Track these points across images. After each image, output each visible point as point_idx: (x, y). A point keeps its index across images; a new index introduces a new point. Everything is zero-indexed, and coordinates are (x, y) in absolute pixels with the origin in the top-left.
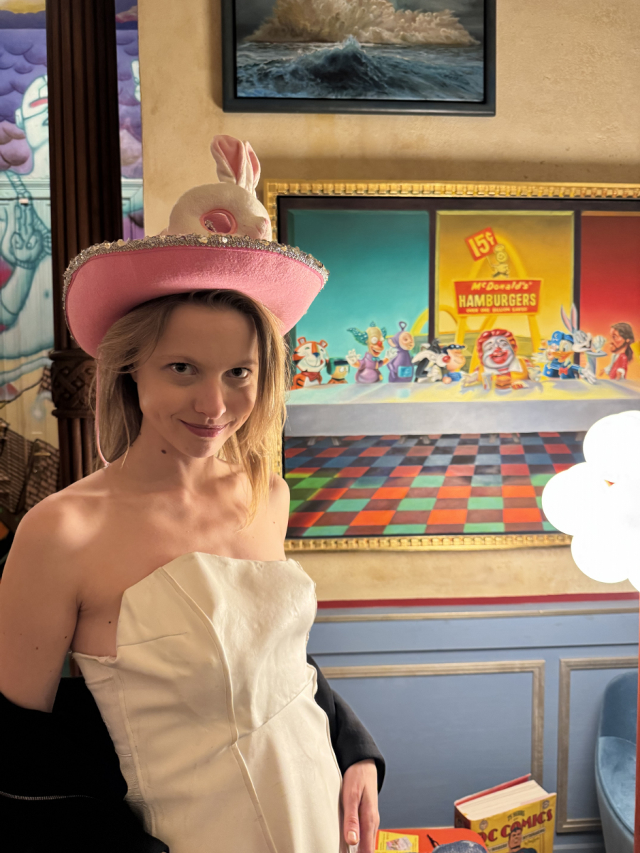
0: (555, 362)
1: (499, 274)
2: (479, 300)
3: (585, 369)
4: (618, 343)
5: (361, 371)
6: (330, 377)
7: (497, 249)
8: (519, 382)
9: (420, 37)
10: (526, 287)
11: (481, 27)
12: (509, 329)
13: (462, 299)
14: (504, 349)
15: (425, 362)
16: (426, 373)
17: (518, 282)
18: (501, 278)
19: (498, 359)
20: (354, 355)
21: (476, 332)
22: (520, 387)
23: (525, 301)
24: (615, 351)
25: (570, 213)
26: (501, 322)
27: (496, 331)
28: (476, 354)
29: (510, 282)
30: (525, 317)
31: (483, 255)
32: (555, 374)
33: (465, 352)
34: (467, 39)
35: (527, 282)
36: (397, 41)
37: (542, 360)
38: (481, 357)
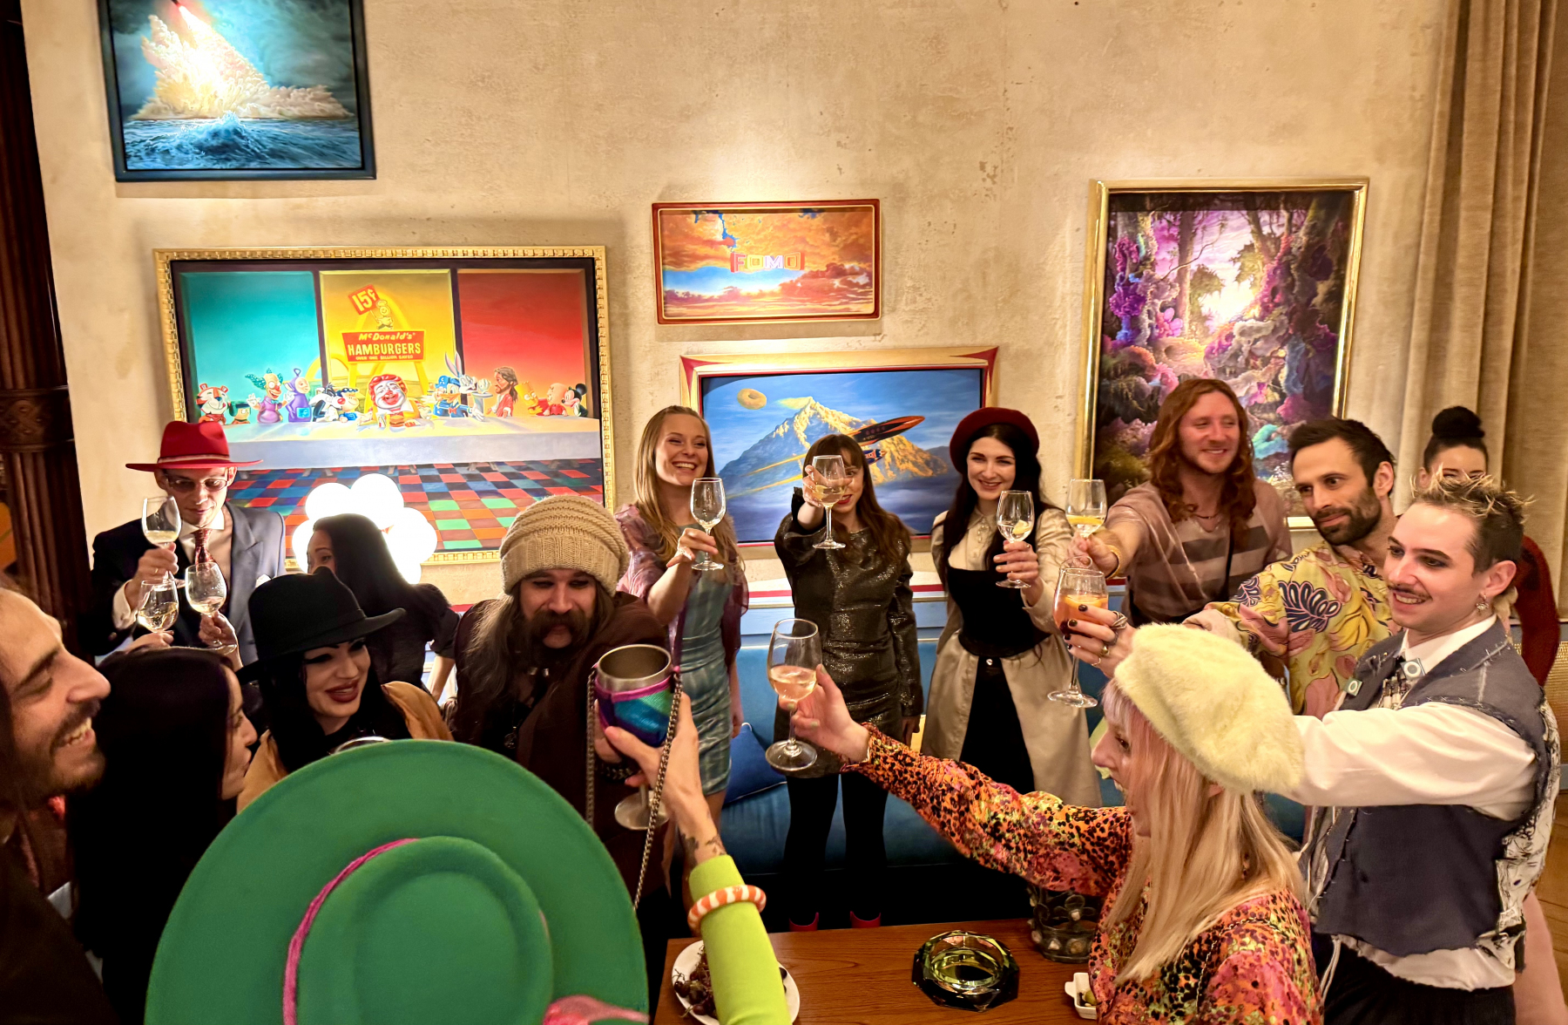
0: (444, 403)
1: (383, 326)
2: (367, 349)
3: (473, 409)
4: (502, 385)
5: (262, 413)
6: (233, 418)
7: (379, 304)
8: (412, 421)
9: (296, 111)
10: (410, 337)
11: (354, 100)
12: (398, 374)
13: (351, 349)
14: (395, 392)
15: (320, 404)
16: (323, 413)
17: (402, 333)
18: (385, 329)
19: (389, 401)
20: (254, 398)
21: (368, 377)
22: (412, 425)
23: (411, 350)
24: (501, 392)
25: (446, 271)
26: (389, 368)
27: (385, 376)
28: (368, 396)
29: (395, 333)
30: (412, 363)
31: (367, 310)
32: (445, 413)
33: (359, 395)
34: (341, 111)
35: (411, 333)
36: (275, 115)
37: (431, 401)
38: (374, 399)
